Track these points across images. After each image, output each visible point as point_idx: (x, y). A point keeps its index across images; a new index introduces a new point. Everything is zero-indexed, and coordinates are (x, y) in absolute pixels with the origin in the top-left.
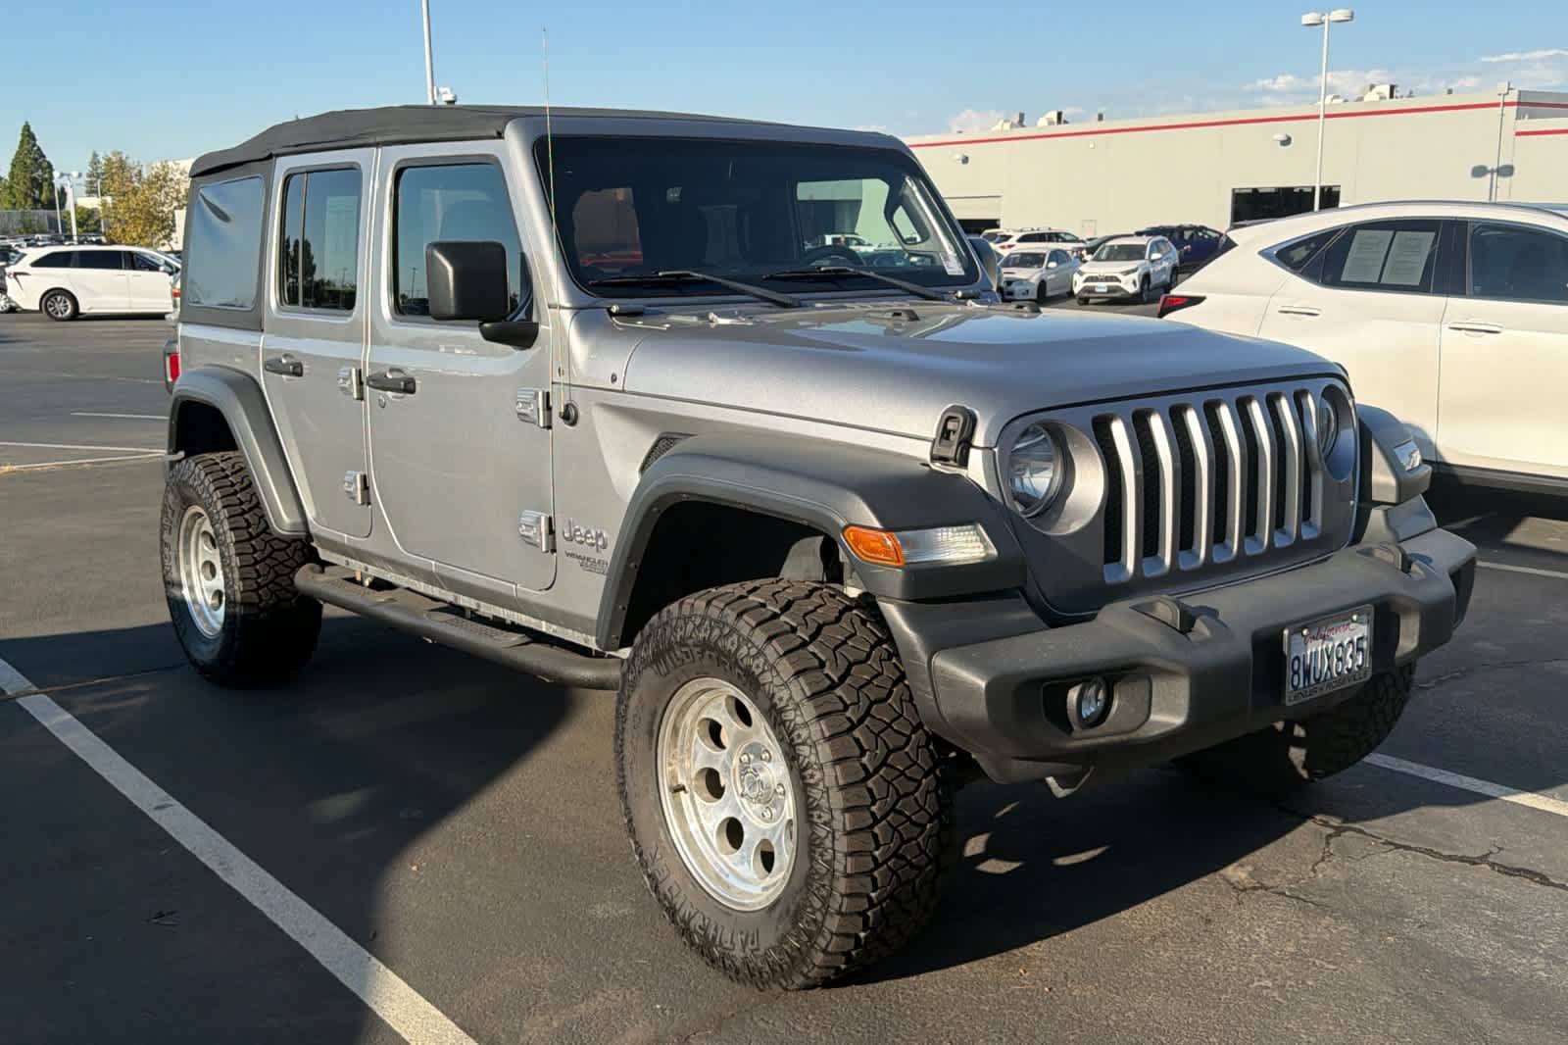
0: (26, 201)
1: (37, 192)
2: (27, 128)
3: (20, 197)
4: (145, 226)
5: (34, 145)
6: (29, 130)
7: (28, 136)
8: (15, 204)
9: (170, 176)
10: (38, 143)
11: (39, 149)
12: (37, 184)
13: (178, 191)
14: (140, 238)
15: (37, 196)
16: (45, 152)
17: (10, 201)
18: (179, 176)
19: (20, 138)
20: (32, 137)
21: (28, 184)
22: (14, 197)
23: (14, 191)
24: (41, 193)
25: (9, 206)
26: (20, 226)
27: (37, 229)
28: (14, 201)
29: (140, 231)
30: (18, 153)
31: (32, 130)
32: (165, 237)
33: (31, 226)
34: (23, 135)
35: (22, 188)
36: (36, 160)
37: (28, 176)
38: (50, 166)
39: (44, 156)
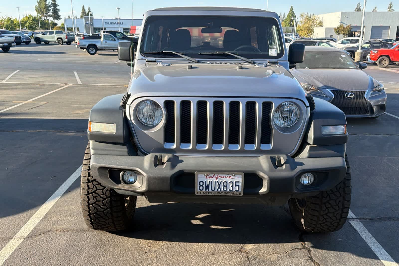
0: (289, 25)
1: (291, 23)
2: (292, 7)
3: (287, 24)
4: (307, 31)
5: (293, 11)
6: (292, 8)
7: (292, 9)
8: (286, 26)
9: (315, 19)
10: (294, 11)
11: (294, 12)
12: (292, 21)
13: (317, 23)
14: (305, 34)
15: (291, 24)
16: (295, 13)
17: (285, 25)
18: (317, 19)
19: (290, 9)
20: (293, 9)
21: (290, 20)
22: (286, 24)
23: (286, 22)
24: (292, 23)
25: (285, 26)
26: (286, 31)
27: (289, 32)
28: (286, 25)
29: (305, 32)
30: (289, 13)
31: (293, 7)
32: (311, 34)
33: (288, 31)
34: (291, 9)
35: (288, 22)
36: (292, 15)
37: (290, 18)
38: (295, 16)
39: (294, 14)
